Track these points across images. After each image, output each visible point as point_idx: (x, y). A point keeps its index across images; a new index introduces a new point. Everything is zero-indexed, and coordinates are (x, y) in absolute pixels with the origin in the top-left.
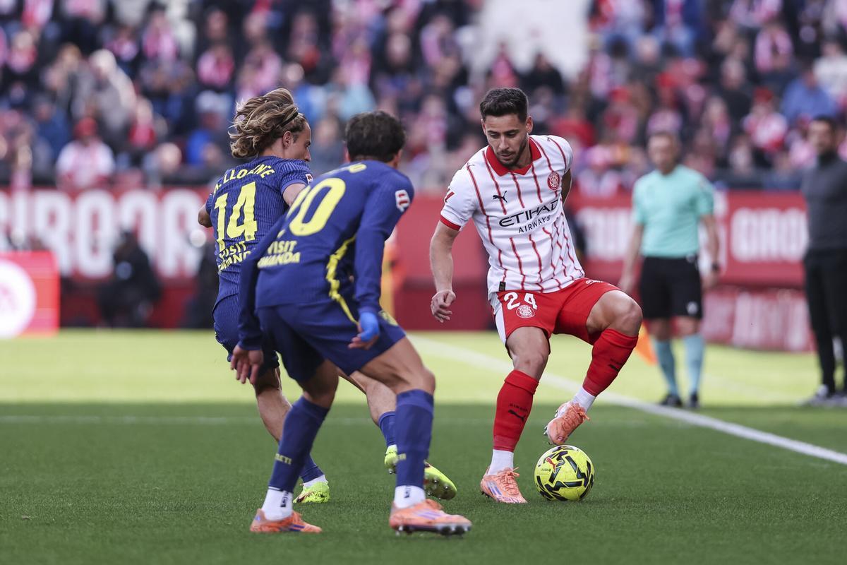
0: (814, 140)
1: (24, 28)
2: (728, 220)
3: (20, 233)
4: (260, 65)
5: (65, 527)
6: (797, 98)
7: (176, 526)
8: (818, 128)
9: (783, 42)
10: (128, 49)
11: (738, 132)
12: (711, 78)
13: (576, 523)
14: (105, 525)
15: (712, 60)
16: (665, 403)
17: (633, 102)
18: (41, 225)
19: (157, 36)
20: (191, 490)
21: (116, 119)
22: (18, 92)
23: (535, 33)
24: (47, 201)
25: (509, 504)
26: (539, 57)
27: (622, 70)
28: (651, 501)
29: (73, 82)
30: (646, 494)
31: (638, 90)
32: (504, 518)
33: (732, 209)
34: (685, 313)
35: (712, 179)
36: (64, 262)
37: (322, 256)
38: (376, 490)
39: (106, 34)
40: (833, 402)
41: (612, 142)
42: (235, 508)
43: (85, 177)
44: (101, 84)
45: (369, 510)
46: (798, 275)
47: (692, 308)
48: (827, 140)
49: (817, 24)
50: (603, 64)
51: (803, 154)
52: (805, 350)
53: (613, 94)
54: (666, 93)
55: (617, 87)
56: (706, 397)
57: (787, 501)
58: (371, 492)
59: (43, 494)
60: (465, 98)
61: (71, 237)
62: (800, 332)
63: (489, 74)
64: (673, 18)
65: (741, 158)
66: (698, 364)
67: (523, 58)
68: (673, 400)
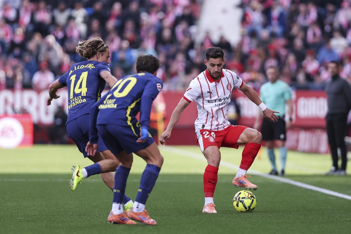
0: (330, 70)
1: (19, 26)
2: (296, 102)
3: (18, 107)
4: (112, 41)
5: (35, 222)
6: (323, 54)
7: (79, 222)
8: (332, 65)
9: (318, 32)
10: (60, 35)
11: (300, 67)
12: (290, 46)
13: (236, 221)
14: (51, 222)
15: (290, 39)
16: (271, 173)
17: (259, 55)
18: (26, 103)
19: (72, 29)
20: (85, 208)
21: (55, 62)
22: (17, 51)
23: (220, 28)
24: (29, 94)
25: (210, 213)
26: (222, 38)
27: (254, 42)
28: (266, 212)
29: (38, 47)
30: (264, 209)
31: (261, 51)
32: (207, 219)
33: (298, 97)
34: (279, 138)
35: (291, 85)
36: (35, 118)
37: (125, 107)
38: (158, 208)
39: (52, 29)
40: (337, 173)
41: (250, 71)
42: (102, 215)
43: (43, 85)
44: (50, 48)
45: (155, 216)
46: (324, 123)
47: (282, 136)
48: (335, 70)
49: (331, 25)
50: (247, 40)
51: (326, 75)
52: (326, 153)
53: (251, 52)
54: (272, 52)
55: (253, 49)
56: (288, 171)
57: (319, 212)
58: (156, 209)
59: (26, 209)
60: (193, 54)
61: (38, 108)
62: (324, 146)
63: (202, 44)
64: (275, 23)
65: (301, 77)
66: (284, 159)
67: (215, 38)
68: (274, 172)
